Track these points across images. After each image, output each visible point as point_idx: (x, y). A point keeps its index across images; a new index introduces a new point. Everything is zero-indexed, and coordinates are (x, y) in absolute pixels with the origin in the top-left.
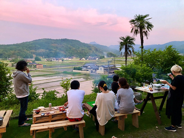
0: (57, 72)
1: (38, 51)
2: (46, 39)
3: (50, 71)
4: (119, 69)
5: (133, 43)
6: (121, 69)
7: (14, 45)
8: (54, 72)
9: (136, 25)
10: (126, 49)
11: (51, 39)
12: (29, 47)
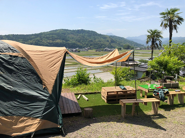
0: (74, 62)
1: (54, 41)
2: (63, 29)
3: (68, 62)
4: (137, 61)
5: (160, 36)
6: (139, 62)
7: (32, 35)
8: (72, 62)
9: (165, 18)
10: (153, 42)
11: (67, 30)
12: (47, 37)
